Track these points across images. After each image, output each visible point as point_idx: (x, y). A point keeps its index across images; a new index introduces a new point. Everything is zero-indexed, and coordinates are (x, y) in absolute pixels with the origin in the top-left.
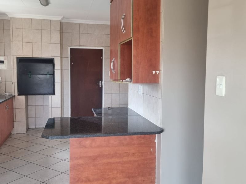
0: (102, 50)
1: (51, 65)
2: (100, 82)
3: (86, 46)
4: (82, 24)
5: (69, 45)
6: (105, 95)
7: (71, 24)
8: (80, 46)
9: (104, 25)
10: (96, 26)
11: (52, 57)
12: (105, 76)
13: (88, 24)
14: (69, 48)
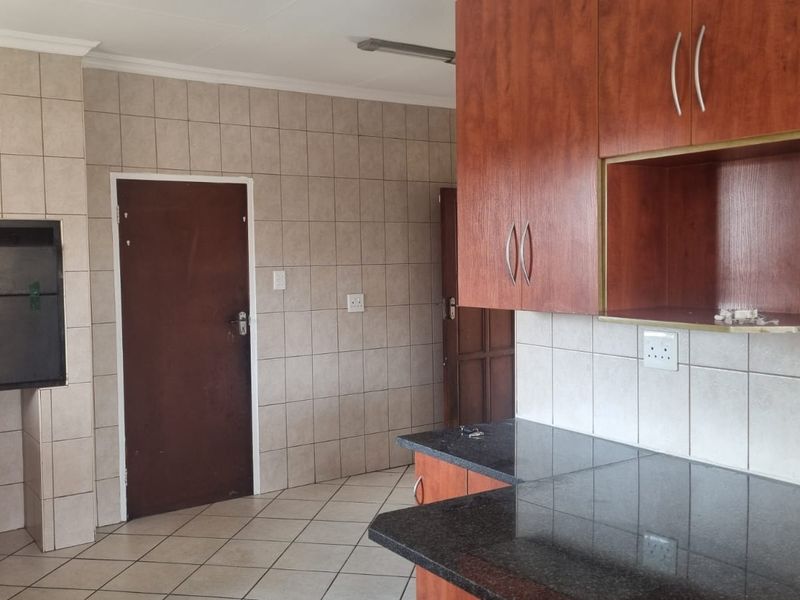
0: (243, 187)
1: (49, 250)
2: (242, 315)
3: (183, 171)
4: (163, 81)
5: (110, 167)
6: (259, 367)
7: (120, 77)
8: (158, 170)
9: (249, 89)
10: (220, 91)
11: (50, 218)
12: (258, 292)
13: (186, 83)
14: (114, 176)
